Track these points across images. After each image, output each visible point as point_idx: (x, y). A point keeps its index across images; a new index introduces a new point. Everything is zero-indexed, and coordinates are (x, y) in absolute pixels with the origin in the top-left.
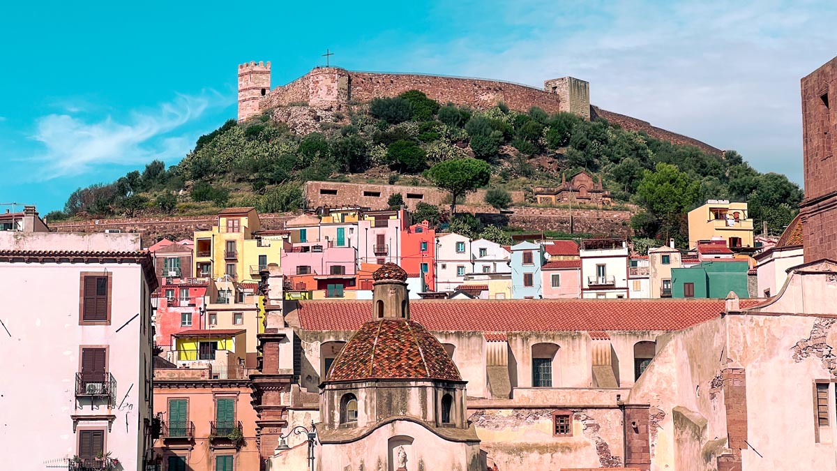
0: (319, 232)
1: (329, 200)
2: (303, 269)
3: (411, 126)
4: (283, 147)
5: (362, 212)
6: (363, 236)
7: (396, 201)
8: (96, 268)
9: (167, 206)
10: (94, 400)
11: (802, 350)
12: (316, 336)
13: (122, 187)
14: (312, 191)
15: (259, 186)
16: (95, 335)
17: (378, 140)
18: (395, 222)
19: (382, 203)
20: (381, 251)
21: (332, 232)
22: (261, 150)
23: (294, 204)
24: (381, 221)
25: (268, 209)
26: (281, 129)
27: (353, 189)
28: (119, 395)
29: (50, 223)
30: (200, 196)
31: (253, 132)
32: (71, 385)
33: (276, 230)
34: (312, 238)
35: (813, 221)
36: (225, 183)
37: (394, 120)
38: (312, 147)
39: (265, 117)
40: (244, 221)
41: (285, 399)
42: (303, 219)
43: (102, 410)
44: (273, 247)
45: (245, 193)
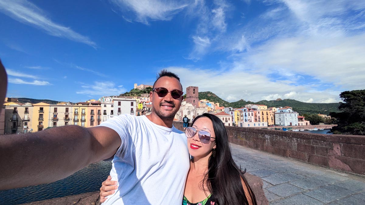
0: (143, 98)
1: (143, 96)
2: (142, 101)
3: (149, 90)
4: (139, 91)
5: (146, 97)
6: (146, 99)
7: (149, 96)
8: (132, 102)
9: (129, 96)
10: (132, 112)
11: (187, 109)
12: (148, 107)
13: (125, 94)
14: (142, 95)
15: (137, 94)
16: (132, 107)
17: (147, 91)
18: (149, 98)
19: (148, 96)
20: (148, 100)
21: (144, 98)
22: (137, 91)
23: (140, 96)
24: (148, 98)
25: (138, 96)
26: (138, 89)
27: (145, 95)
28: (134, 112)
29: (118, 97)
30: (132, 95)
31: (136, 90)
32: (130, 111)
33: (139, 98)
34: (142, 99)
35: (187, 99)
36: (134, 94)
37: (148, 89)
38: (141, 91)
39: (137, 88)
40: (136, 97)
41: (146, 112)
42: (141, 97)
43: (133, 113)
44: (139, 99)
45: (135, 95)
